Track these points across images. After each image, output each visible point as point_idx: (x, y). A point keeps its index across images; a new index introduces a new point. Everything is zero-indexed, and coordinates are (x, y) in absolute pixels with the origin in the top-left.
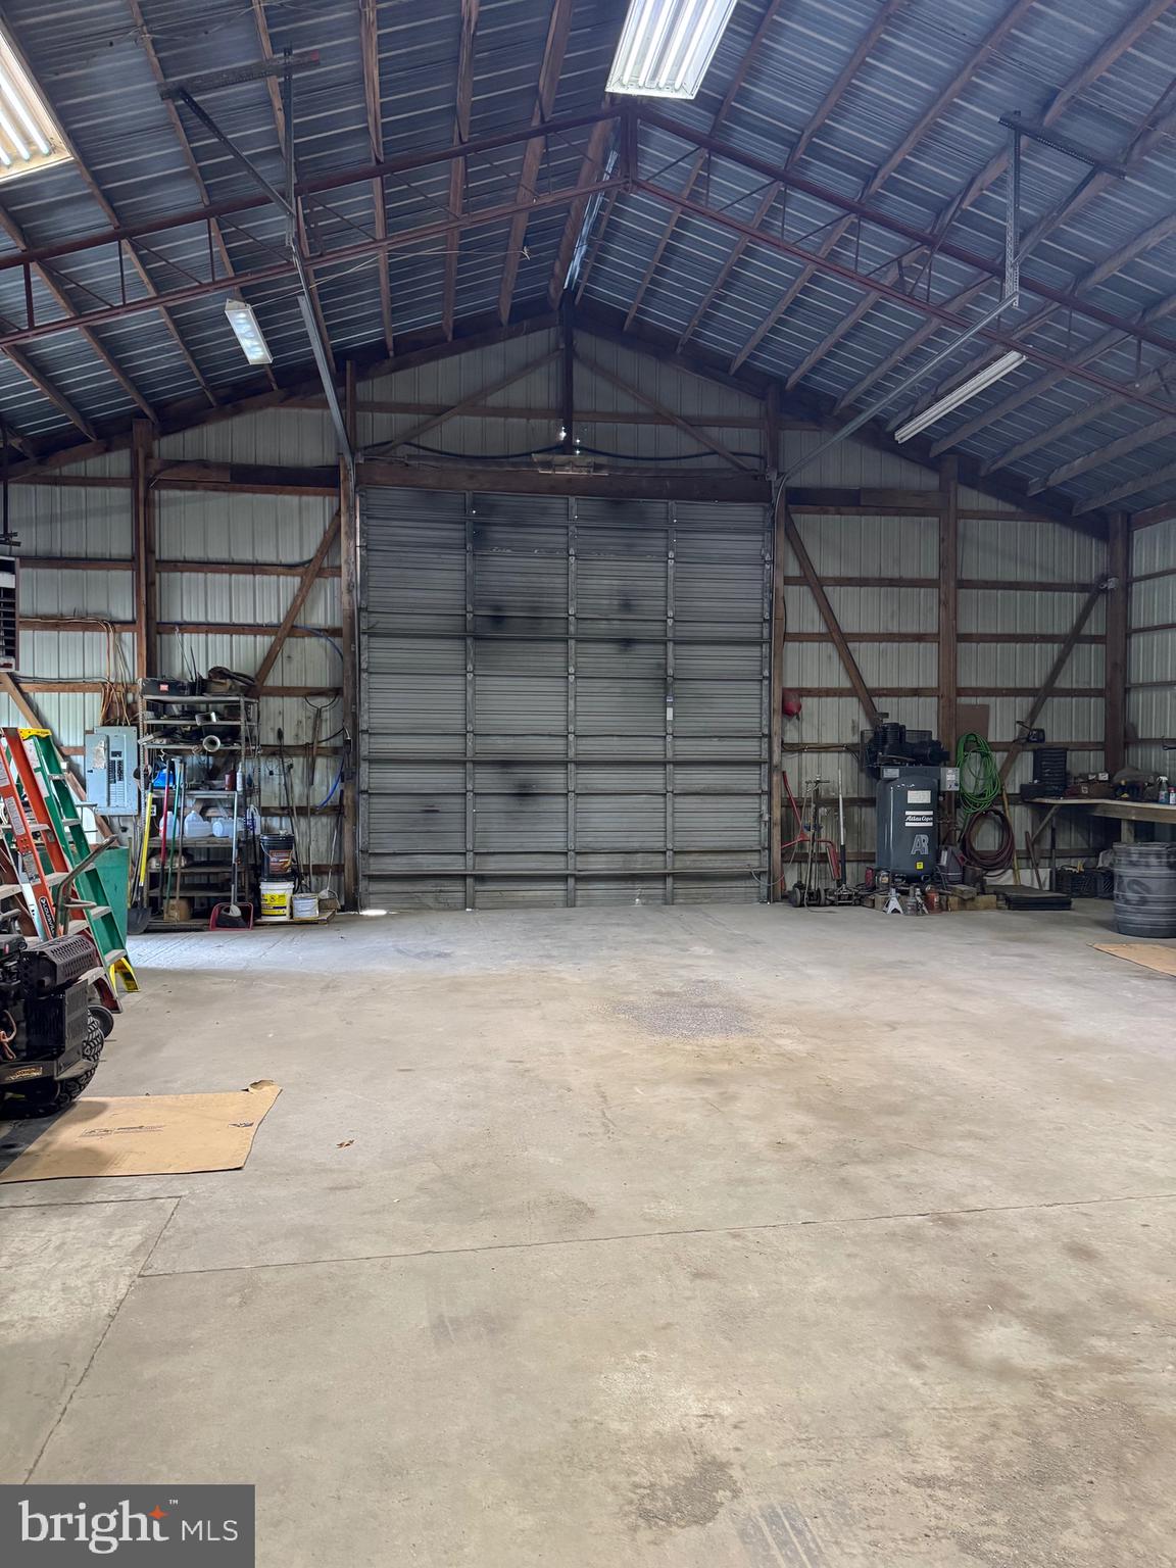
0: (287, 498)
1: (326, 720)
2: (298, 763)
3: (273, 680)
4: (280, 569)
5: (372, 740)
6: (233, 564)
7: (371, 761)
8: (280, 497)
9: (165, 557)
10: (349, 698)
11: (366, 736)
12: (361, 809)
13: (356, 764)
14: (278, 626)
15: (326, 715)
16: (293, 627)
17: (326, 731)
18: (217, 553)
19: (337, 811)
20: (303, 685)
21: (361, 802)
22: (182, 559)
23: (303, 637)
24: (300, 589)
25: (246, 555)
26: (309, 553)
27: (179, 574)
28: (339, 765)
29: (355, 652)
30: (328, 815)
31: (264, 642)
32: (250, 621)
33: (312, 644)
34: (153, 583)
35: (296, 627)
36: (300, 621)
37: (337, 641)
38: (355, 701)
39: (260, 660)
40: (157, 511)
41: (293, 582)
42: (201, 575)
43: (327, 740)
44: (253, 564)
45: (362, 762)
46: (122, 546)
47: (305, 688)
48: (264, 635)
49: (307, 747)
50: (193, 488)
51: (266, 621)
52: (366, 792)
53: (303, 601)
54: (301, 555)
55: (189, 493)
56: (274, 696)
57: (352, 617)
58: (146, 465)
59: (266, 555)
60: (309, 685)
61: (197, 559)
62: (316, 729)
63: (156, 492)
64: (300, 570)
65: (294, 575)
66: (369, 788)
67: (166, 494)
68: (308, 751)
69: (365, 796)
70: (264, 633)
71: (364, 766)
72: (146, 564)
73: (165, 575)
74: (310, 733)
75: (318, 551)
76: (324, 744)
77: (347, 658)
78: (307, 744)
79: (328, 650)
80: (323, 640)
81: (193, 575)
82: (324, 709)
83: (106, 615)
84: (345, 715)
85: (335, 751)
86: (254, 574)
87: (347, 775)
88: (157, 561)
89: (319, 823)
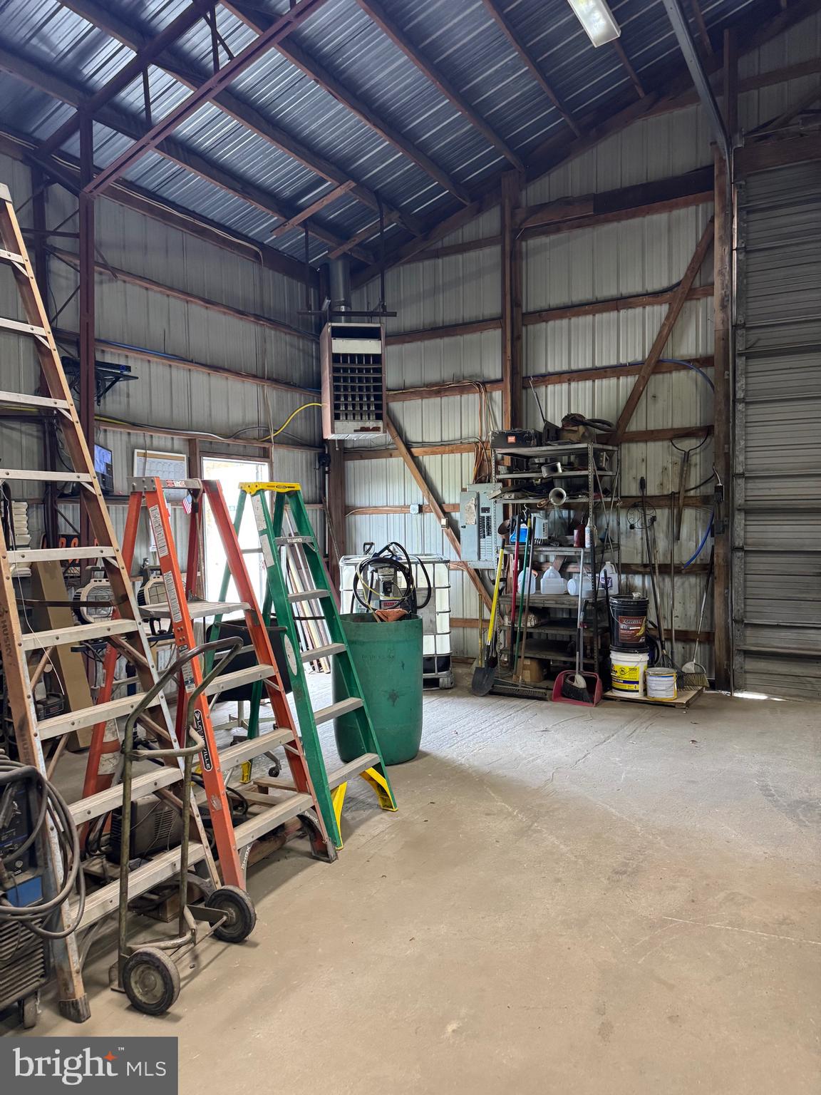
0: (655, 217)
1: (696, 465)
2: (662, 515)
3: (636, 425)
4: (645, 299)
5: (750, 486)
6: (597, 302)
7: (748, 512)
8: (648, 218)
9: (531, 308)
10: (722, 436)
11: (741, 481)
12: (736, 569)
13: (730, 515)
14: (642, 363)
15: (696, 459)
16: (659, 362)
17: (695, 478)
18: (581, 294)
19: (706, 569)
20: (670, 427)
21: (736, 561)
22: (547, 308)
23: (670, 372)
24: (667, 318)
25: (610, 291)
26: (679, 274)
27: (544, 323)
28: (710, 515)
29: (728, 380)
30: (696, 575)
31: (627, 383)
32: (613, 362)
33: (679, 377)
34: (519, 337)
35: (662, 361)
36: (668, 354)
37: (710, 371)
38: (729, 439)
39: (622, 403)
40: (524, 262)
41: (659, 312)
42: (565, 322)
43: (696, 488)
44: (618, 299)
45: (736, 512)
46: (491, 304)
47: (672, 429)
48: (627, 376)
49: (673, 497)
50: (558, 230)
51: (630, 360)
52: (741, 549)
53: (670, 330)
54: (670, 278)
55: (553, 237)
56: (637, 442)
57: (725, 339)
58: (513, 216)
59: (631, 286)
60: (675, 426)
61: (562, 305)
62: (684, 475)
63: (524, 243)
64: (668, 295)
65: (661, 304)
66: (746, 544)
67: (533, 243)
68: (674, 501)
69: (740, 554)
70: (627, 374)
71: (739, 518)
72: (512, 318)
73: (531, 327)
74: (677, 480)
75: (688, 269)
76: (692, 493)
77: (720, 389)
78: (673, 493)
79: (699, 383)
80: (693, 373)
81: (558, 322)
82: (691, 453)
83: (479, 376)
84: (717, 457)
85: (705, 500)
86: (618, 311)
87: (719, 528)
88: (523, 314)
89: (687, 584)
